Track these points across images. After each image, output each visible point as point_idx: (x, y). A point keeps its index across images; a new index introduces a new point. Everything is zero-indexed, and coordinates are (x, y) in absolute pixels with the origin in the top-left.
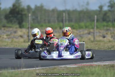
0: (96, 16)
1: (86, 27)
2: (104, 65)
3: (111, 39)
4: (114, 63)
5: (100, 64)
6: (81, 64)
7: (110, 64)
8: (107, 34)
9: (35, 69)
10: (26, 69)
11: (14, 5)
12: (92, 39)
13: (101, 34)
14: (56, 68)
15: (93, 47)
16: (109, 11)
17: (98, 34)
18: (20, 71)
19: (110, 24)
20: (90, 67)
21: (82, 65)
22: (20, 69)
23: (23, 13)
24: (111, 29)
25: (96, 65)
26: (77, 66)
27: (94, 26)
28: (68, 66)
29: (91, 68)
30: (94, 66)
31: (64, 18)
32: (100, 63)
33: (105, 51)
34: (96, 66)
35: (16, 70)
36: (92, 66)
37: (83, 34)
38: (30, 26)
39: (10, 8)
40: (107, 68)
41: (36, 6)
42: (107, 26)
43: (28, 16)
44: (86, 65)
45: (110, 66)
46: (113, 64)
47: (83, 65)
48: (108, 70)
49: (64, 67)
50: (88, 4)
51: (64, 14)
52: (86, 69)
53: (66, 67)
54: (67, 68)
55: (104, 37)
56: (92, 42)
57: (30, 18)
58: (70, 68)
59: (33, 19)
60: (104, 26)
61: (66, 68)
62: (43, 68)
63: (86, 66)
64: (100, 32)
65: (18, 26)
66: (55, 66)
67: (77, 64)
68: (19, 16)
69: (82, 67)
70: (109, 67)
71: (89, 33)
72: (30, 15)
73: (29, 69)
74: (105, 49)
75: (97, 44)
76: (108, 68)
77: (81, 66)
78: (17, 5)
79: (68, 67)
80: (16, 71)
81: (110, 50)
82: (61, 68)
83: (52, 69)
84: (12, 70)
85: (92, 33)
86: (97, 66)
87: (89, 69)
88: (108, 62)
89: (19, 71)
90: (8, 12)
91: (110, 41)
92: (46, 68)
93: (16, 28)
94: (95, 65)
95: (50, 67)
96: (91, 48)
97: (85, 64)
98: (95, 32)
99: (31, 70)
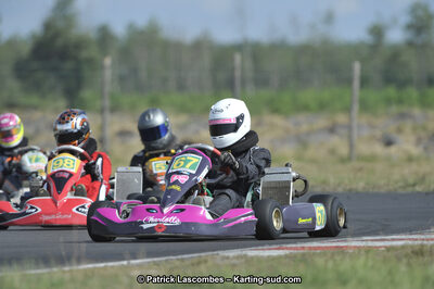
0: (357, 67)
1: (322, 107)
2: (389, 249)
3: (415, 151)
4: (425, 242)
5: (370, 244)
6: (299, 245)
7: (410, 242)
8: (400, 131)
9: (125, 263)
10: (90, 266)
11: (48, 26)
12: (344, 150)
13: (378, 133)
14: (206, 261)
15: (347, 181)
16: (410, 44)
17: (366, 133)
18: (71, 271)
19: (413, 92)
20: (333, 254)
21: (303, 248)
22: (71, 265)
23: (84, 54)
24: (417, 111)
25: (359, 248)
26: (287, 252)
27: (351, 102)
28: (252, 253)
29: (338, 258)
30: (351, 251)
31: (238, 74)
32: (372, 240)
33: (392, 196)
34: (357, 251)
35: (55, 269)
36: (343, 252)
37: (309, 133)
38: (107, 103)
39: (34, 36)
40: (399, 259)
41: (131, 27)
42: (400, 101)
43: (102, 67)
44: (319, 248)
45: (409, 251)
46: (422, 246)
47: (310, 248)
48: (403, 268)
49: (238, 257)
50: (329, 18)
51: (238, 58)
52: (321, 261)
53: (245, 255)
54: (249, 260)
55: (389, 143)
56: (343, 160)
57: (108, 74)
58: (259, 259)
59: (122, 79)
60: (389, 102)
61: (243, 260)
62: (156, 259)
63: (318, 251)
64: (372, 126)
65: (62, 103)
66: (203, 254)
67: (284, 246)
68: (69, 65)
69: (304, 255)
70: (406, 256)
71: (332, 130)
72: (108, 61)
73: (102, 265)
74: (391, 188)
75: (360, 169)
76: (405, 261)
77: (302, 251)
78: (60, 24)
79: (252, 258)
80: (56, 272)
81: (410, 190)
82: (226, 261)
83: (193, 265)
84: (38, 268)
85: (343, 126)
86: (363, 252)
87: (330, 264)
88: (403, 237)
89: (64, 272)
90: (26, 50)
91: (410, 159)
92: (166, 261)
94: (355, 247)
95: (185, 256)
96: (339, 185)
97: (315, 244)
98: (355, 123)
99: (112, 267)
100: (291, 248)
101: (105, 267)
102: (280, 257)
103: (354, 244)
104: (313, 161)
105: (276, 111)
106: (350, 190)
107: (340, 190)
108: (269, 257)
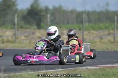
0: (116, 17)
1: (107, 28)
6: (102, 66)
9: (55, 70)
10: (46, 71)
11: (32, 6)
12: (112, 40)
14: (77, 70)
15: (114, 48)
20: (111, 68)
21: (103, 66)
22: (40, 71)
23: (42, 14)
26: (99, 67)
27: (115, 27)
29: (113, 69)
31: (84, 19)
35: (36, 72)
36: (114, 67)
37: (103, 35)
39: (28, 9)
41: (54, 7)
43: (47, 17)
47: (105, 66)
49: (85, 69)
50: (108, 4)
51: (84, 15)
52: (108, 70)
53: (87, 68)
54: (89, 70)
56: (112, 43)
57: (49, 19)
58: (91, 69)
59: (52, 21)
61: (87, 70)
63: (107, 67)
65: (35, 27)
66: (76, 68)
67: (98, 66)
68: (38, 17)
69: (103, 68)
71: (109, 34)
72: (49, 16)
73: (49, 71)
75: (117, 45)
77: (102, 67)
78: (35, 6)
79: (89, 69)
82: (83, 70)
83: (73, 71)
84: (32, 72)
85: (112, 34)
87: (111, 71)
92: (66, 70)
93: (34, 29)
94: (117, 66)
95: (71, 68)
96: (112, 49)
97: (106, 65)
99: (52, 71)
100: (100, 66)
101: (50, 71)
102: (97, 69)
103: (117, 65)
104: (104, 43)
105: (93, 29)
106: (115, 51)
107: (112, 51)
108: (94, 69)
